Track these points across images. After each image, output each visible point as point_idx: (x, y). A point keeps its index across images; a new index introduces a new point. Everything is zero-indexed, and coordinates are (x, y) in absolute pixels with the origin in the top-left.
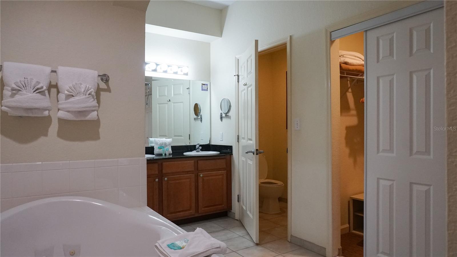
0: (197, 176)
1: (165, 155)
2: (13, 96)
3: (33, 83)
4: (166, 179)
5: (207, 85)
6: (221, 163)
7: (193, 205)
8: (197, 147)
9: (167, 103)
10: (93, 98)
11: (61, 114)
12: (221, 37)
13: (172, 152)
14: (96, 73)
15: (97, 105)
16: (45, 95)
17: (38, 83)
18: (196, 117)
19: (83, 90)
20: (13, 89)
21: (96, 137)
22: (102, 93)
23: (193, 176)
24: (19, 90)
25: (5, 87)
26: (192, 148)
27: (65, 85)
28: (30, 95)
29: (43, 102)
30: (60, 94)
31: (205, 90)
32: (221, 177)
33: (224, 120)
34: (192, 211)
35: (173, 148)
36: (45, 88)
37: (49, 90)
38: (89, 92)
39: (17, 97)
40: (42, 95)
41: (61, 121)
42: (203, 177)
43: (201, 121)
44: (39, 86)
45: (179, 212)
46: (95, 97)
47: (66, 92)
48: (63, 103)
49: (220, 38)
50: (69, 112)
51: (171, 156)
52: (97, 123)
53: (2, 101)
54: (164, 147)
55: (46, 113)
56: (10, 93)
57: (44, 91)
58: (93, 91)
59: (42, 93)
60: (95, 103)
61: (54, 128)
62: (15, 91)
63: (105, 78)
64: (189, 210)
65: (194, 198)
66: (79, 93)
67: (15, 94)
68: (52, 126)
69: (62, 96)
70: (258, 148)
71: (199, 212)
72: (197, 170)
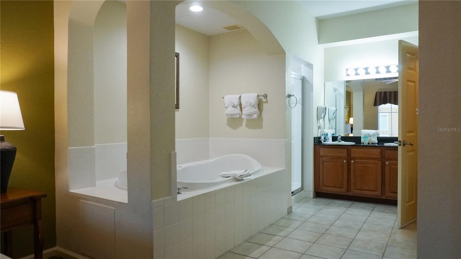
4: (352, 161)
17: (235, 103)
22: (262, 104)
24: (227, 107)
27: (243, 103)
28: (231, 109)
29: (236, 111)
34: (378, 193)
39: (228, 110)
40: (236, 108)
41: (246, 119)
46: (257, 107)
52: (261, 120)
55: (239, 116)
63: (265, 96)
68: (243, 122)
71: (386, 195)
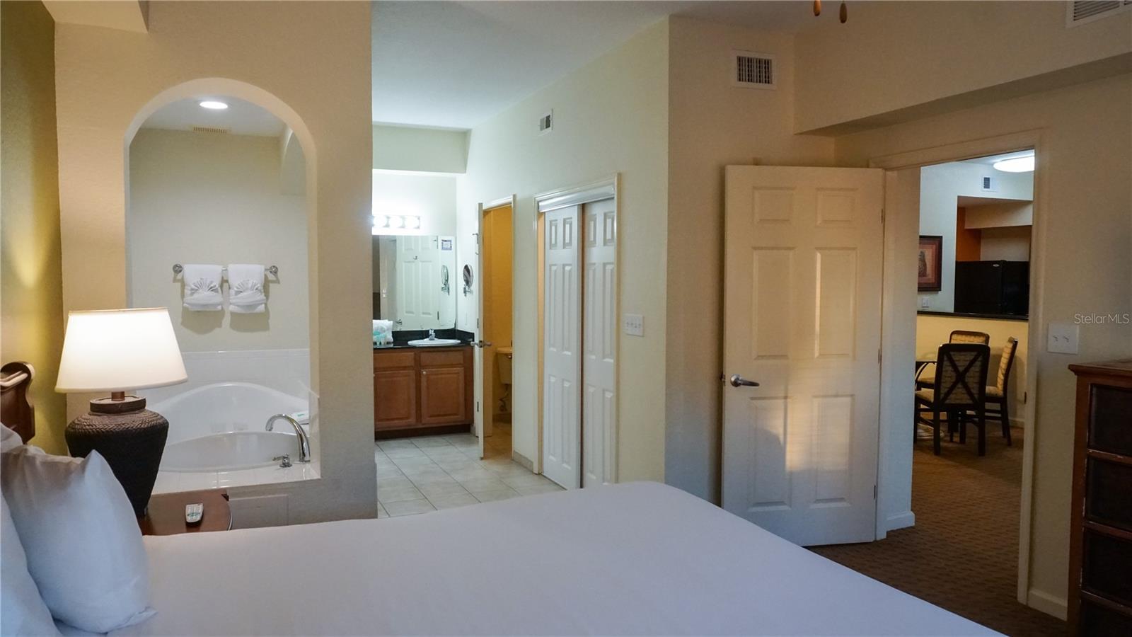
0: (419, 375)
1: (380, 343)
2: (192, 294)
3: (208, 282)
5: (450, 241)
6: (458, 357)
7: (413, 412)
8: (430, 332)
9: (413, 262)
10: (260, 291)
11: (232, 308)
12: (465, 172)
13: (392, 340)
14: (263, 268)
15: (265, 298)
16: (217, 292)
17: (212, 282)
18: (444, 286)
19: (250, 286)
20: (192, 289)
21: (266, 327)
22: (271, 285)
23: (412, 373)
24: (197, 290)
25: (186, 287)
26: (424, 334)
27: (235, 281)
28: (205, 293)
29: (216, 298)
30: (231, 290)
31: (447, 249)
32: (455, 376)
33: (468, 293)
34: (412, 420)
35: (395, 334)
36: (217, 286)
37: (221, 286)
38: (256, 287)
39: (196, 296)
41: (232, 314)
42: (427, 374)
43: (449, 292)
44: (212, 285)
45: (393, 419)
46: (262, 291)
47: (236, 289)
48: (233, 298)
49: (464, 175)
50: (238, 306)
51: (392, 346)
52: (266, 314)
53: (185, 299)
54: (379, 333)
55: (219, 308)
56: (189, 292)
57: (217, 289)
58: (259, 286)
59: (215, 291)
60: (263, 297)
61: (227, 320)
62: (194, 291)
63: (274, 271)
64: (407, 418)
65: (414, 402)
66: (247, 289)
67: (194, 293)
68: (225, 319)
69: (232, 292)
70: (482, 339)
71: (423, 422)
72: (418, 366)
